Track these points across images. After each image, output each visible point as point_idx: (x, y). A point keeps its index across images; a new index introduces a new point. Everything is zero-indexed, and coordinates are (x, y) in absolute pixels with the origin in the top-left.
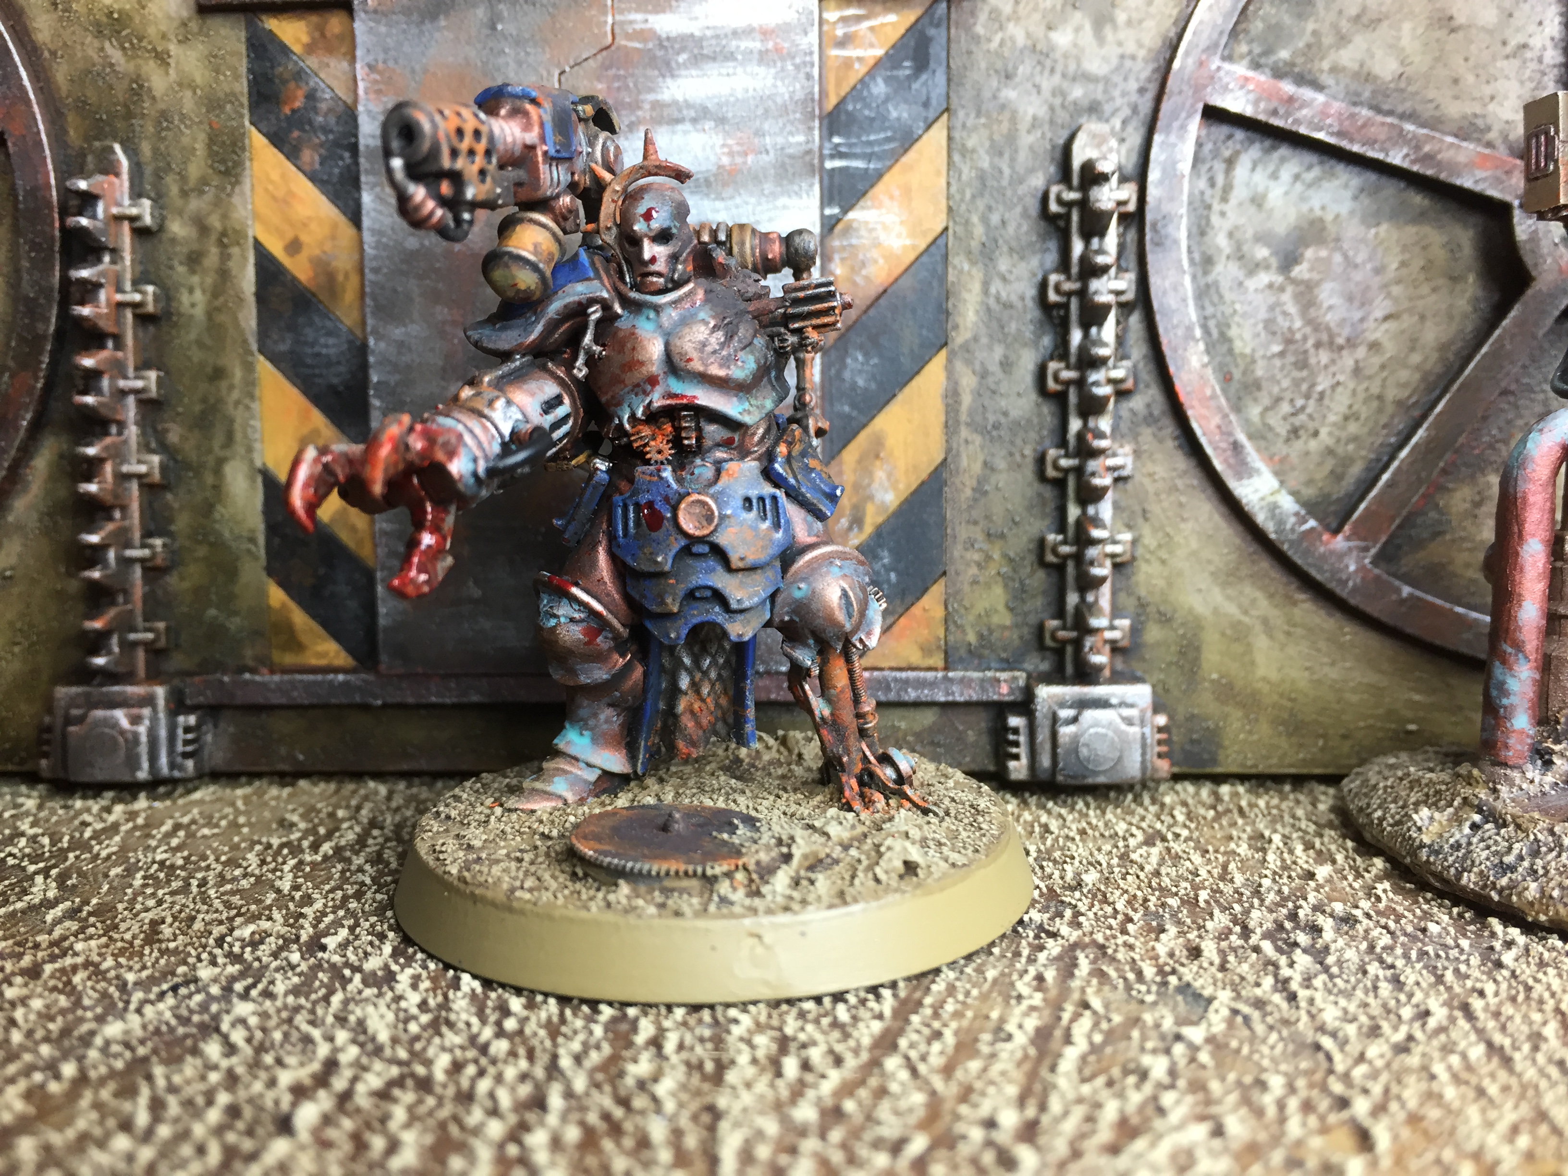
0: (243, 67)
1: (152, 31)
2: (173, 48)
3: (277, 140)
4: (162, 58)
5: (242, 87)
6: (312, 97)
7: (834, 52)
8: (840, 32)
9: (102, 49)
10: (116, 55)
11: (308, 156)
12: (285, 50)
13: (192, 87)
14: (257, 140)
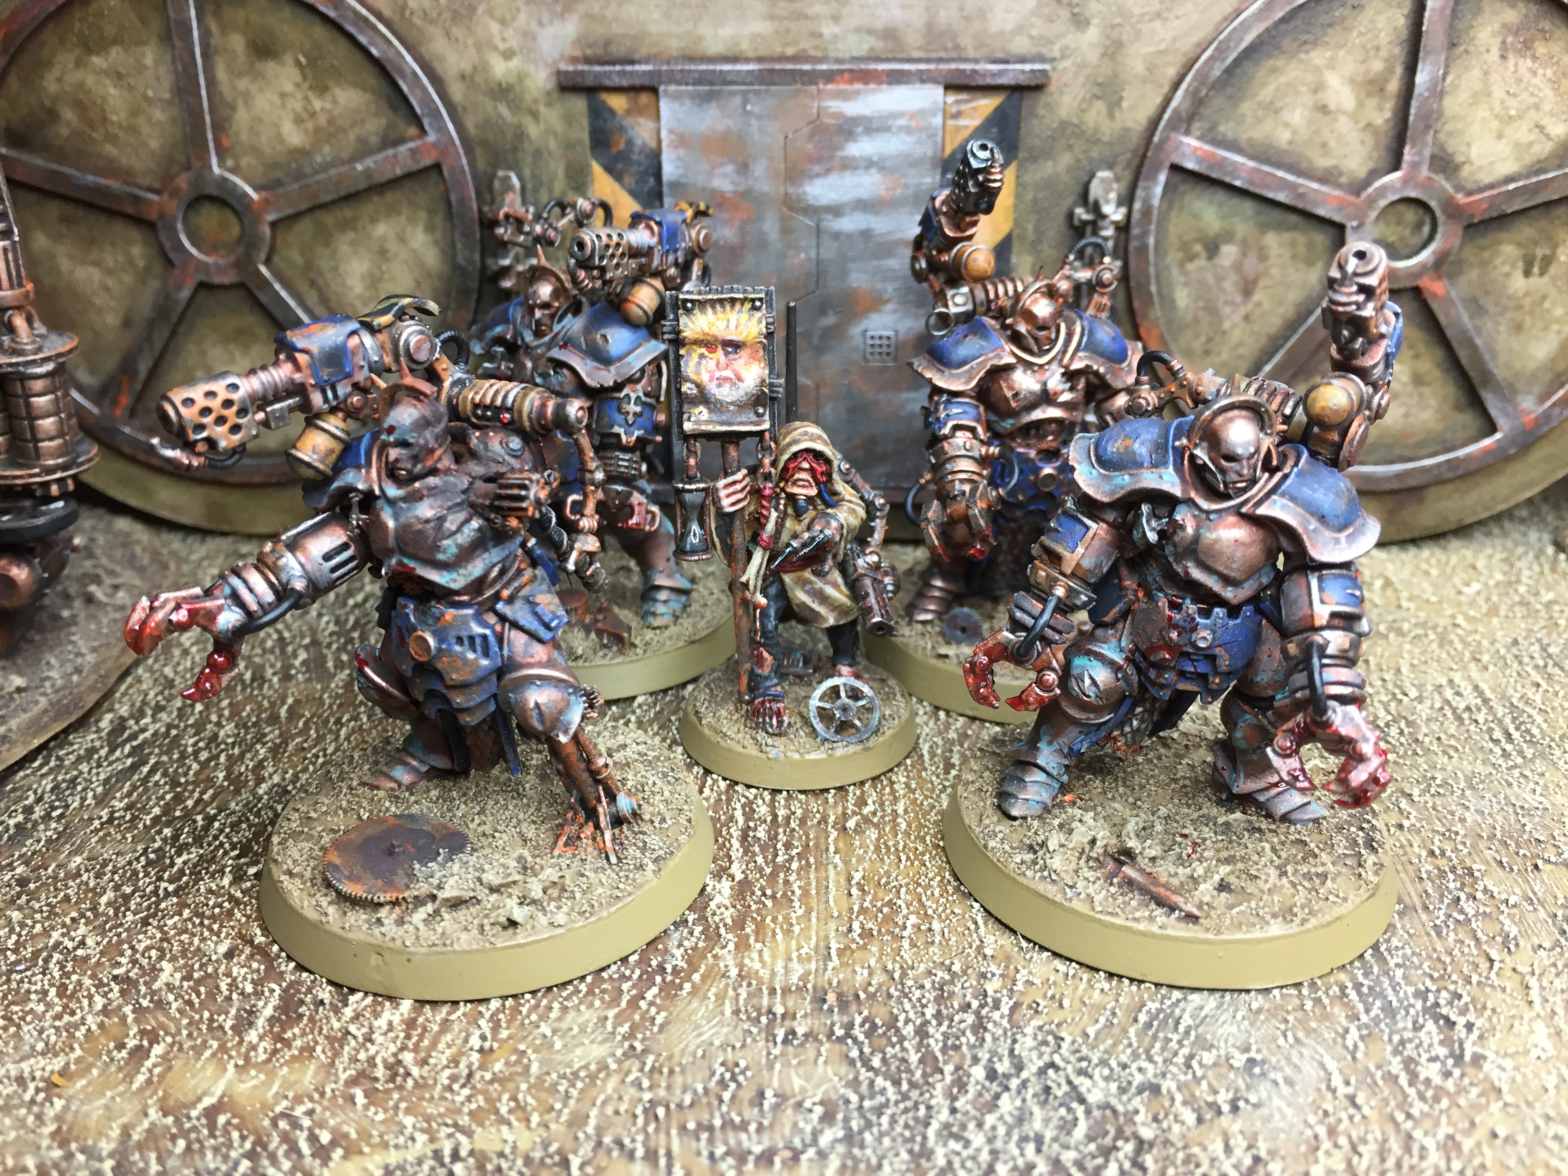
0: (585, 122)
1: (528, 98)
2: (542, 109)
3: (609, 169)
4: (535, 115)
5: (586, 137)
6: (630, 142)
7: (950, 123)
8: (954, 110)
9: (495, 108)
10: (504, 111)
11: (628, 180)
12: (612, 112)
13: (556, 135)
14: (597, 169)
